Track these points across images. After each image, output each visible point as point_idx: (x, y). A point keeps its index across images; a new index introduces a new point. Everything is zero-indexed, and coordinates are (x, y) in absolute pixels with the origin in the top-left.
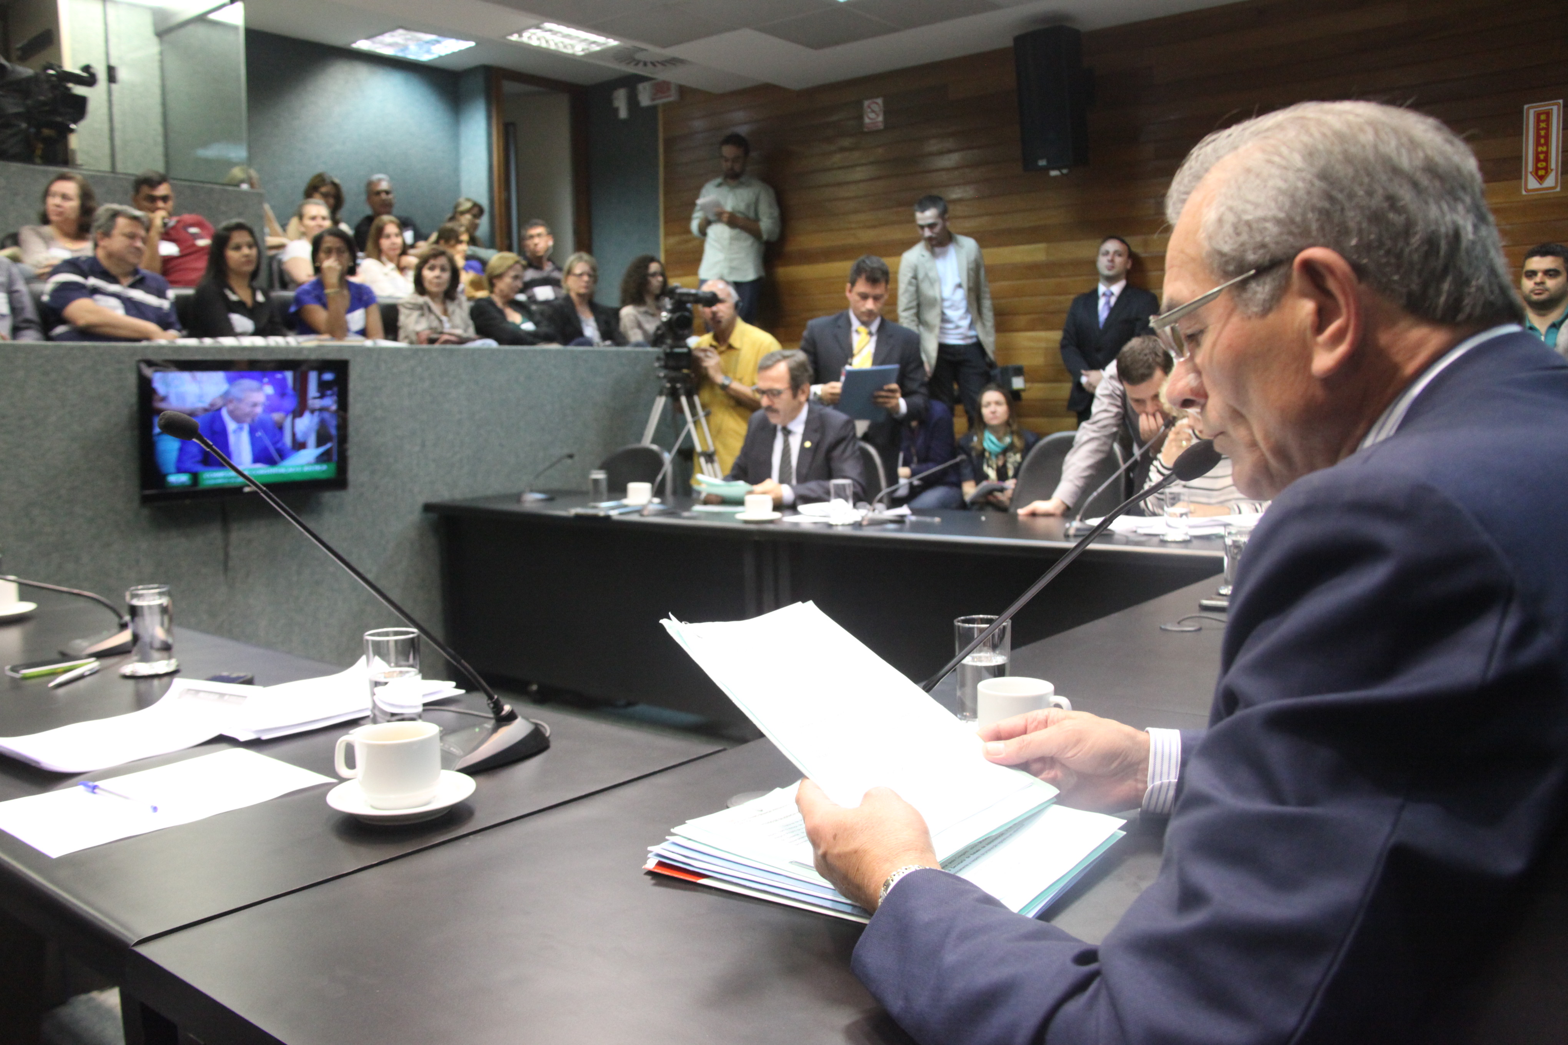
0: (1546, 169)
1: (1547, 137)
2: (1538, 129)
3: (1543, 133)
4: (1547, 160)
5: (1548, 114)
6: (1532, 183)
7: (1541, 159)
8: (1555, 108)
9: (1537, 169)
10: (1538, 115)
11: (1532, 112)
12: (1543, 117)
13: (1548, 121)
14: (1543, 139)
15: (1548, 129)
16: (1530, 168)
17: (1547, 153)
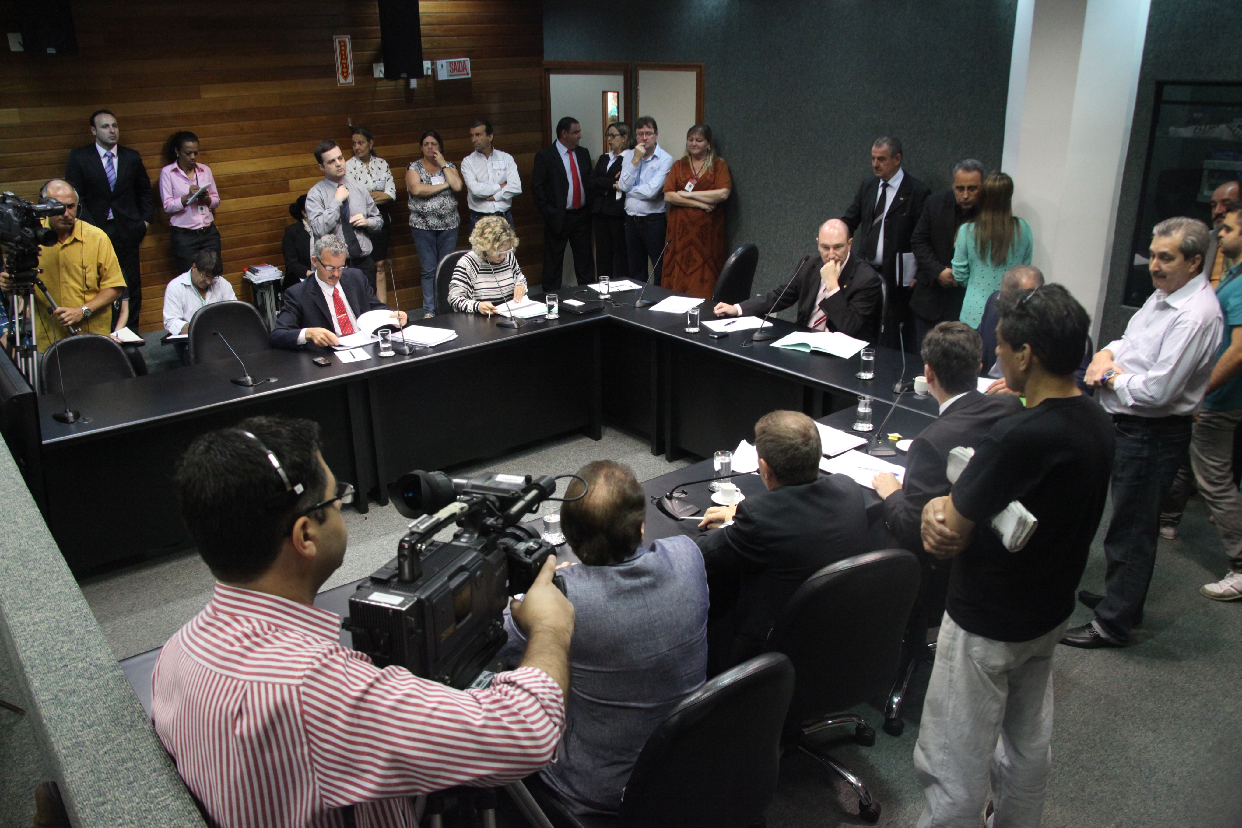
0: (347, 72)
1: (345, 54)
2: (341, 51)
3: (343, 52)
4: (347, 68)
5: (345, 42)
6: (342, 80)
7: (345, 66)
8: (347, 40)
9: (343, 72)
10: (340, 42)
11: (337, 40)
12: (342, 44)
13: (345, 46)
14: (344, 56)
15: (345, 50)
16: (340, 72)
17: (346, 64)
